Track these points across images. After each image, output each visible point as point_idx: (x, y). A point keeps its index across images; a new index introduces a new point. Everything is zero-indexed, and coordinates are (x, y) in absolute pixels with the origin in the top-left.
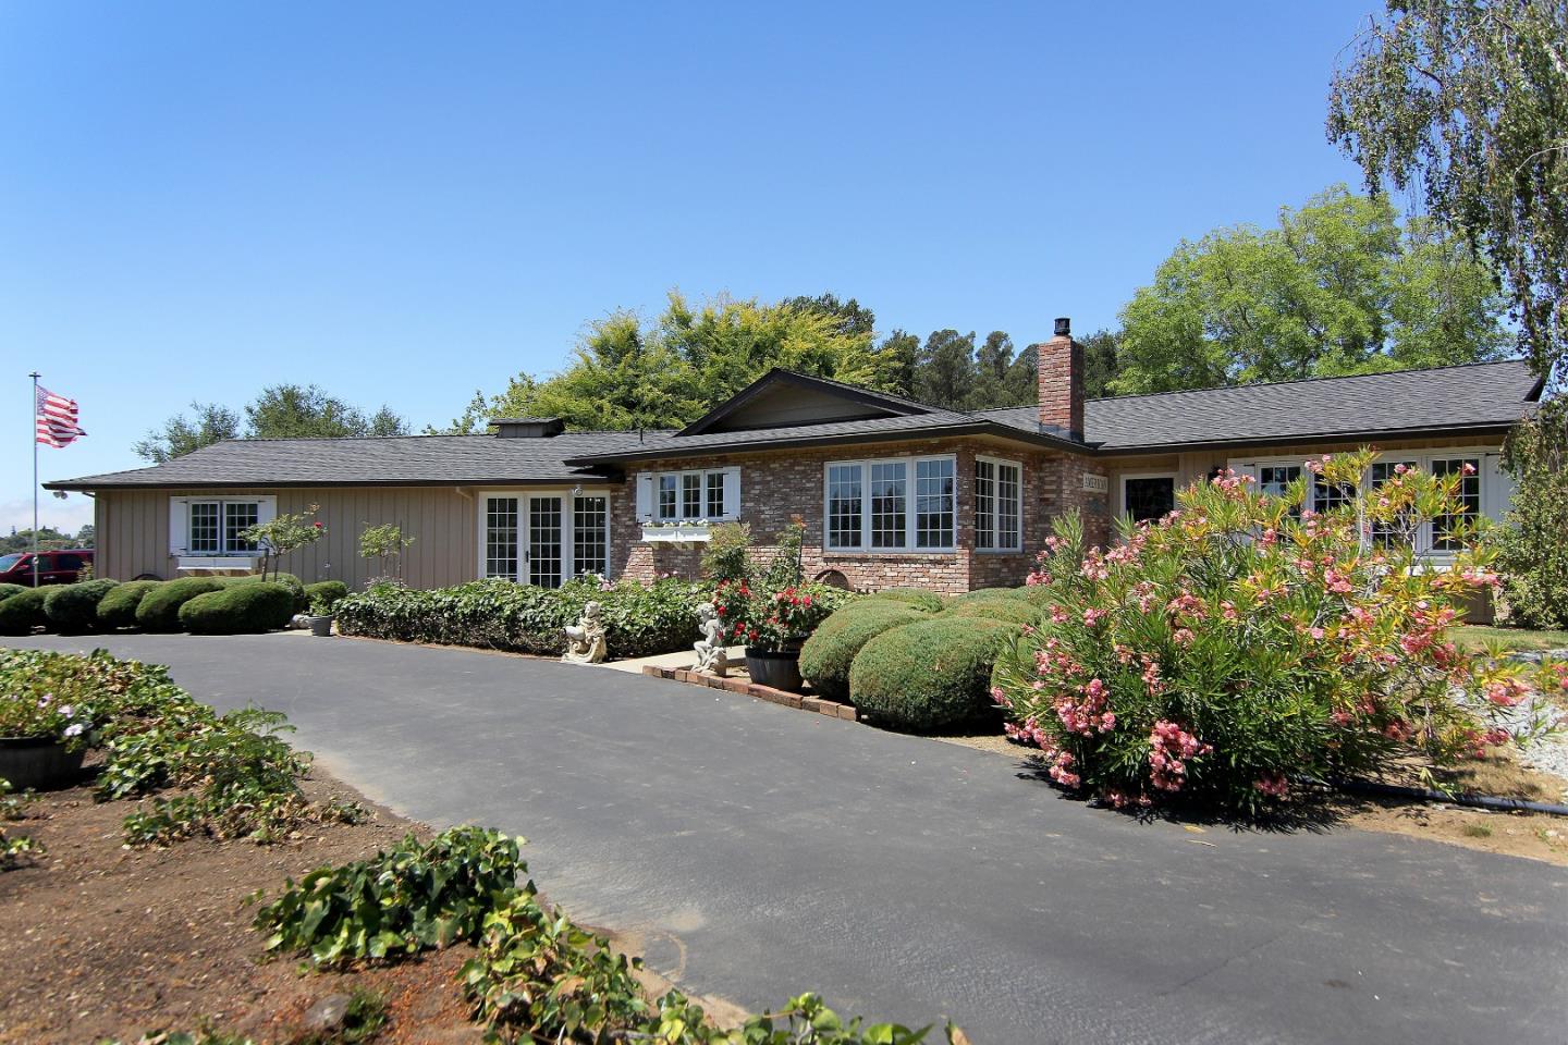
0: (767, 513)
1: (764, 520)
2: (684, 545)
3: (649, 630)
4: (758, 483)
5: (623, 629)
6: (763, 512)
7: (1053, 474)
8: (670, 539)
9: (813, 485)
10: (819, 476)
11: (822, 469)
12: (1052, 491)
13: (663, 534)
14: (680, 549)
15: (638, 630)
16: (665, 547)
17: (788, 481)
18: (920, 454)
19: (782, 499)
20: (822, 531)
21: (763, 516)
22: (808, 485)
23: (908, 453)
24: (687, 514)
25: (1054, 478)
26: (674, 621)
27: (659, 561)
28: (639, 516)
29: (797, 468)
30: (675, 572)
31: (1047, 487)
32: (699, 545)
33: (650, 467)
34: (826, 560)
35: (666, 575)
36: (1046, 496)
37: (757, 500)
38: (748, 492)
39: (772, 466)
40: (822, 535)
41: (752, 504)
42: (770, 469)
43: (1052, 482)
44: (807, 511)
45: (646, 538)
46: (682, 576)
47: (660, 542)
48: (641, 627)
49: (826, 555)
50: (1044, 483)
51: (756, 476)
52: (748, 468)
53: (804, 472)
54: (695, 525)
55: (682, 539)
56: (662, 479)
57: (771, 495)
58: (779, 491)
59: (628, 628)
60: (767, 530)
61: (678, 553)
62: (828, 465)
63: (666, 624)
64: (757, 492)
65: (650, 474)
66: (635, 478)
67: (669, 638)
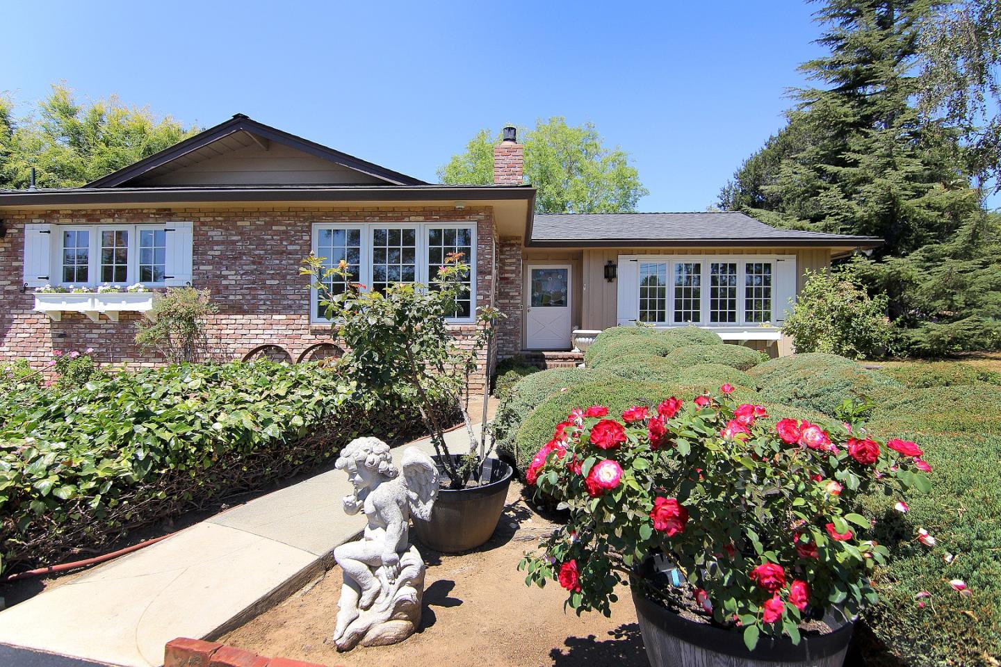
0: (231, 277)
1: (226, 287)
2: (102, 316)
3: (122, 485)
4: (218, 243)
5: (51, 498)
6: (225, 277)
7: (512, 257)
8: (82, 307)
9: (298, 248)
10: (307, 238)
11: (309, 231)
12: (512, 272)
13: (69, 302)
14: (96, 320)
15: (93, 492)
16: (71, 320)
17: (261, 243)
18: (436, 220)
19: (254, 263)
20: (309, 300)
21: (224, 282)
22: (290, 248)
23: (421, 218)
24: (107, 276)
25: (514, 260)
26: (182, 456)
27: (61, 336)
28: (28, 279)
29: (274, 228)
30: (90, 350)
31: (507, 268)
32: (128, 318)
33: (47, 217)
34: (315, 332)
35: (75, 354)
36: (506, 275)
37: (217, 262)
38: (205, 253)
39: (239, 223)
40: (309, 305)
41: (210, 267)
42: (237, 228)
43: (511, 264)
44: (289, 277)
45: (40, 306)
46: (100, 355)
47: (63, 313)
48: (101, 481)
49: (314, 326)
50: (504, 264)
51: (216, 234)
52: (203, 224)
53: (285, 232)
54: (124, 290)
55: (101, 307)
56: (67, 235)
57: (237, 258)
58: (249, 253)
59: (65, 492)
60: (231, 297)
61: (92, 326)
62: (317, 227)
63: (163, 465)
64: (218, 253)
65: (47, 227)
66: (22, 231)
67: (170, 494)
